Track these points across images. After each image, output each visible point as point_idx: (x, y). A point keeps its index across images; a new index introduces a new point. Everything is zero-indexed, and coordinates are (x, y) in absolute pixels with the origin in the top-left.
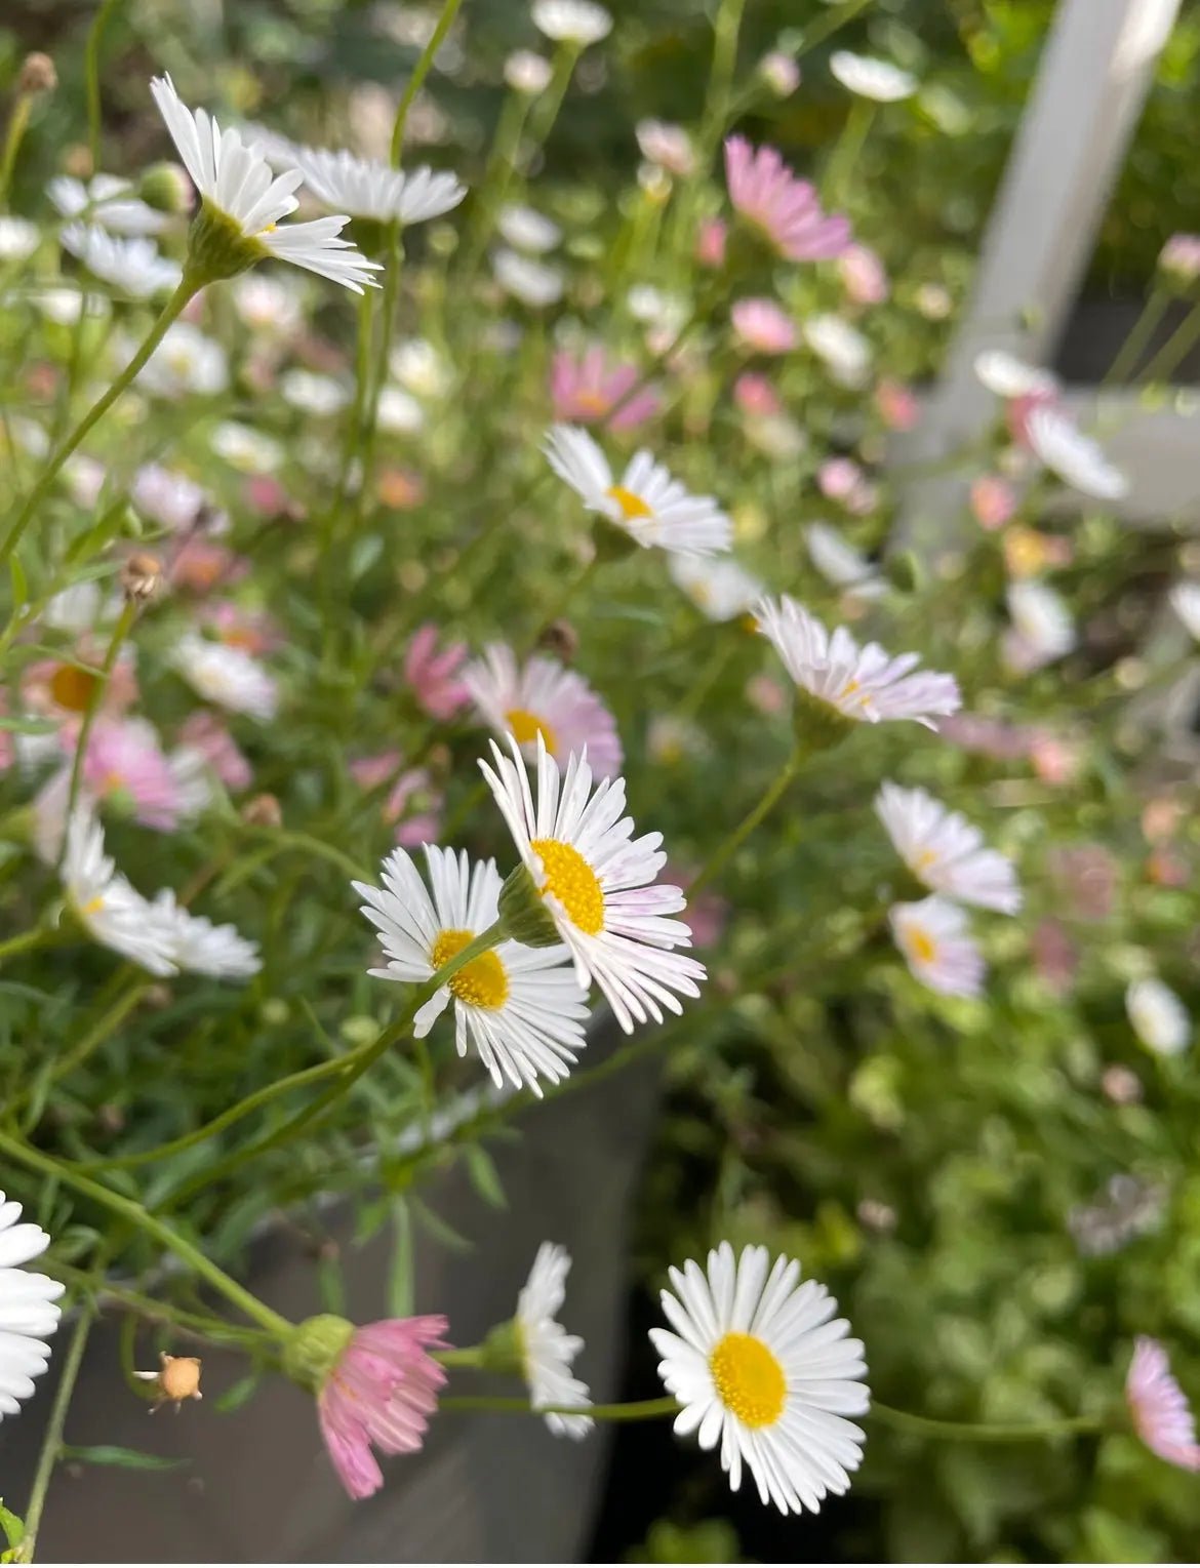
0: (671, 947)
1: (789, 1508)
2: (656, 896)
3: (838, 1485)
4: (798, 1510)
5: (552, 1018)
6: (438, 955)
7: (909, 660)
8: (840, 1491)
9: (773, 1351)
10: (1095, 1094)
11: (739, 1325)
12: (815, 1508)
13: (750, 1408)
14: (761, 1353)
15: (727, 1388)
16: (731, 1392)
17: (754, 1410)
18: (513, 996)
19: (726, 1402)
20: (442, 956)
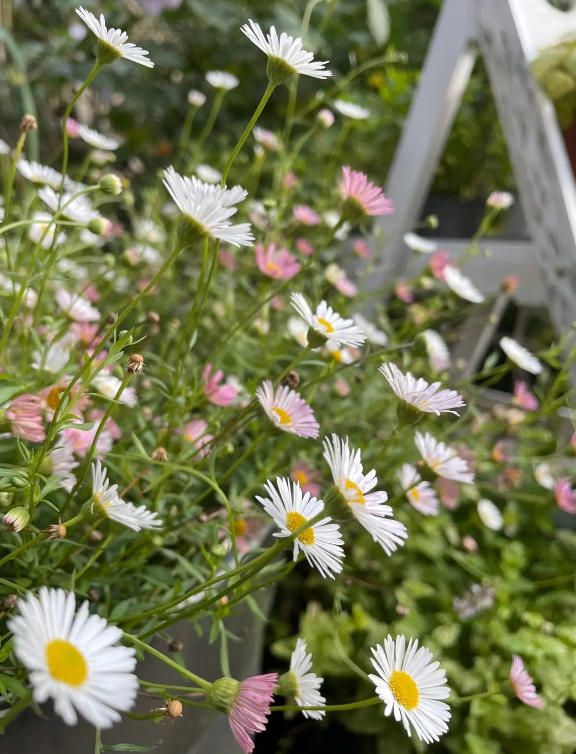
0: (384, 516)
1: (429, 741)
2: (378, 496)
3: (445, 729)
4: (432, 742)
5: (330, 546)
6: (290, 524)
7: (437, 385)
8: (446, 732)
9: (412, 676)
10: (462, 549)
11: (397, 669)
12: (438, 740)
13: (408, 702)
14: (408, 678)
15: (398, 696)
16: (400, 697)
17: (409, 703)
18: (316, 538)
19: (398, 700)
20: (292, 524)
